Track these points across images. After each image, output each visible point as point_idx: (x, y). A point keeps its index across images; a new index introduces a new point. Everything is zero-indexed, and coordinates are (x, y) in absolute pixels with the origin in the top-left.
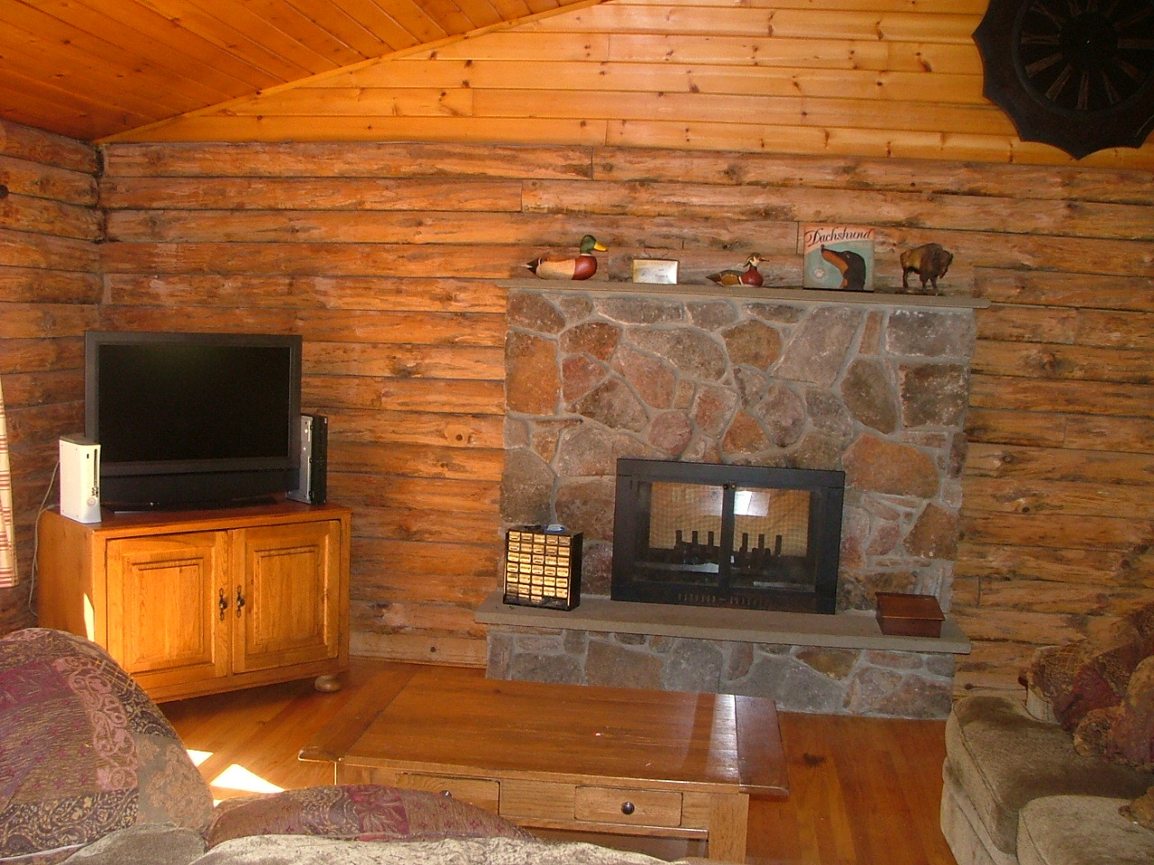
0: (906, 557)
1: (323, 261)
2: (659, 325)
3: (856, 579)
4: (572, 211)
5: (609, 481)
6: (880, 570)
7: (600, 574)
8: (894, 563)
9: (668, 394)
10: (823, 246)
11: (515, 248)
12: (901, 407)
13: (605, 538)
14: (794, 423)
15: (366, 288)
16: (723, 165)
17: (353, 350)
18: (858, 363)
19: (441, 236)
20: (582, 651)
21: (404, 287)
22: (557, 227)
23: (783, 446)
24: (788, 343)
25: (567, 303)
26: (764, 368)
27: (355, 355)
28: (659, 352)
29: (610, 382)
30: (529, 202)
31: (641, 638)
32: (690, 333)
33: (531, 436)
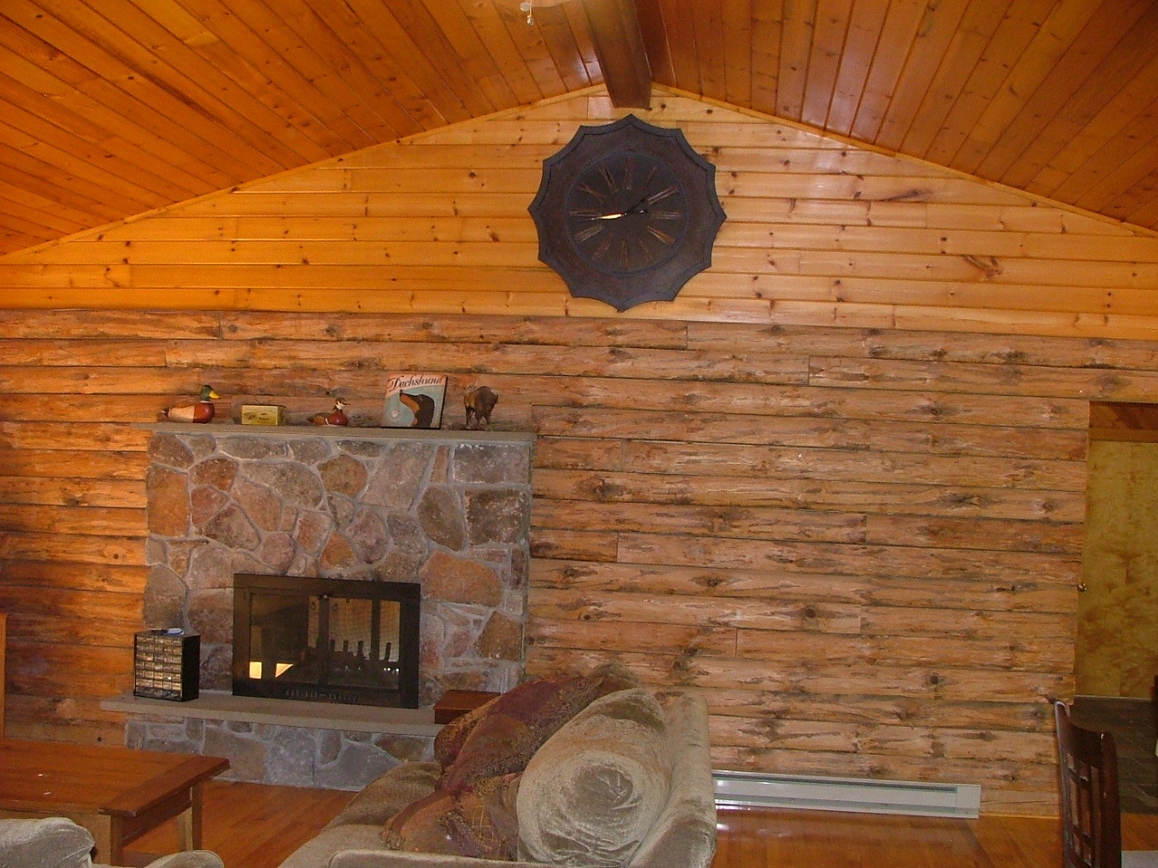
0: (478, 658)
1: (12, 409)
2: (266, 459)
3: (436, 678)
4: (207, 366)
5: (229, 592)
6: (456, 670)
7: (224, 673)
8: (466, 664)
9: (275, 519)
10: (401, 391)
11: (163, 397)
12: (467, 526)
13: (227, 642)
14: (377, 542)
15: (43, 431)
16: (324, 325)
17: (34, 483)
18: (429, 490)
19: (104, 387)
20: (200, 738)
21: (74, 430)
22: (194, 378)
23: (369, 562)
24: (371, 474)
25: (196, 443)
26: (354, 496)
27: (35, 487)
28: (268, 482)
29: (229, 508)
30: (171, 359)
31: (247, 726)
32: (292, 467)
33: (168, 554)
